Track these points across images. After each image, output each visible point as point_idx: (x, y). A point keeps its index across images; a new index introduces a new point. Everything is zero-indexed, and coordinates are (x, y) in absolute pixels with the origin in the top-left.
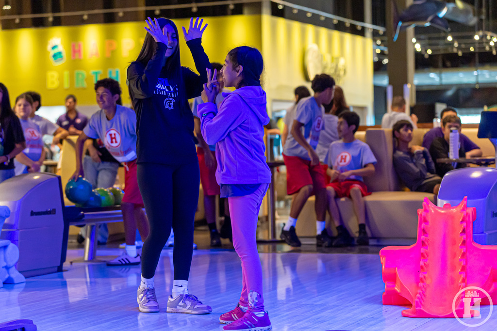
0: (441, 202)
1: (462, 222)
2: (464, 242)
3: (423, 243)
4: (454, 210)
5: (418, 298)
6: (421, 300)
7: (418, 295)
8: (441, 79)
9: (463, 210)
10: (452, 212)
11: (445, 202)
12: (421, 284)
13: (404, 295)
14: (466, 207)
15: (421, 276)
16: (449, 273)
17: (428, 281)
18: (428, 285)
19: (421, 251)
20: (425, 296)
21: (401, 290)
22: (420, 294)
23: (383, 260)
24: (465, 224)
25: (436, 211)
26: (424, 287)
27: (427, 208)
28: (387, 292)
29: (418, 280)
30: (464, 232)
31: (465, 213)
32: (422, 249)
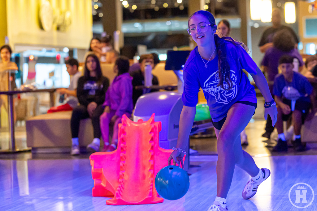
0: (136, 118)
1: (151, 133)
2: (152, 147)
3: (122, 148)
4: (145, 124)
5: (119, 191)
6: (120, 192)
7: (118, 188)
8: (144, 28)
9: (152, 123)
10: (143, 125)
11: (139, 118)
12: (120, 180)
13: (108, 189)
14: (153, 122)
15: (120, 173)
16: (141, 171)
17: (126, 177)
18: (126, 180)
19: (121, 155)
20: (123, 188)
21: (106, 185)
22: (119, 187)
23: (92, 163)
24: (153, 134)
25: (131, 125)
26: (122, 181)
27: (125, 123)
28: (96, 187)
29: (119, 177)
30: (152, 140)
31: (153, 126)
32: (121, 154)
